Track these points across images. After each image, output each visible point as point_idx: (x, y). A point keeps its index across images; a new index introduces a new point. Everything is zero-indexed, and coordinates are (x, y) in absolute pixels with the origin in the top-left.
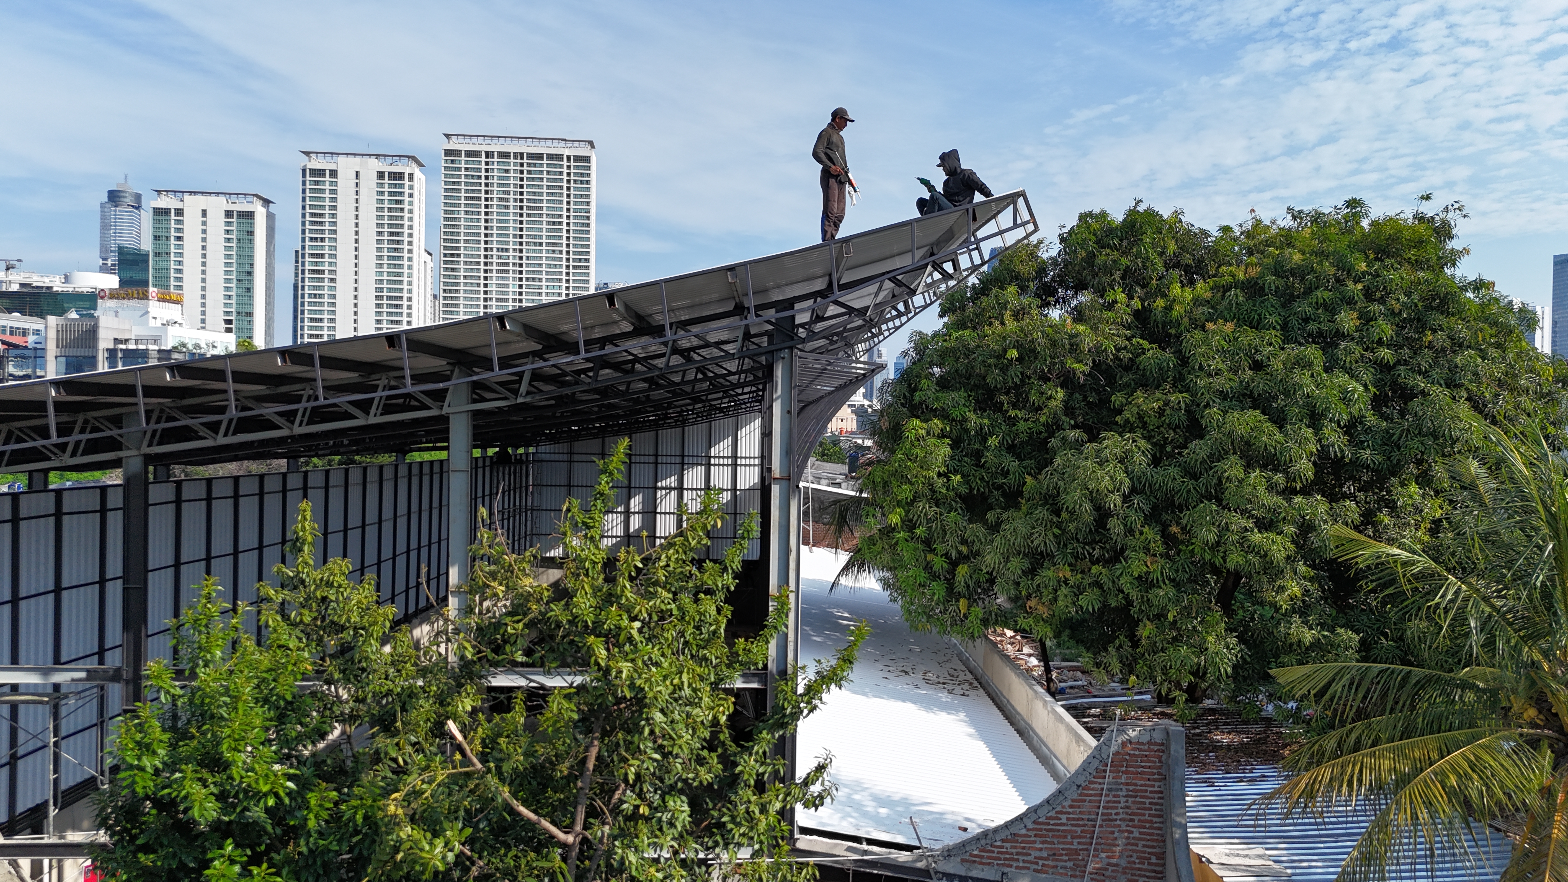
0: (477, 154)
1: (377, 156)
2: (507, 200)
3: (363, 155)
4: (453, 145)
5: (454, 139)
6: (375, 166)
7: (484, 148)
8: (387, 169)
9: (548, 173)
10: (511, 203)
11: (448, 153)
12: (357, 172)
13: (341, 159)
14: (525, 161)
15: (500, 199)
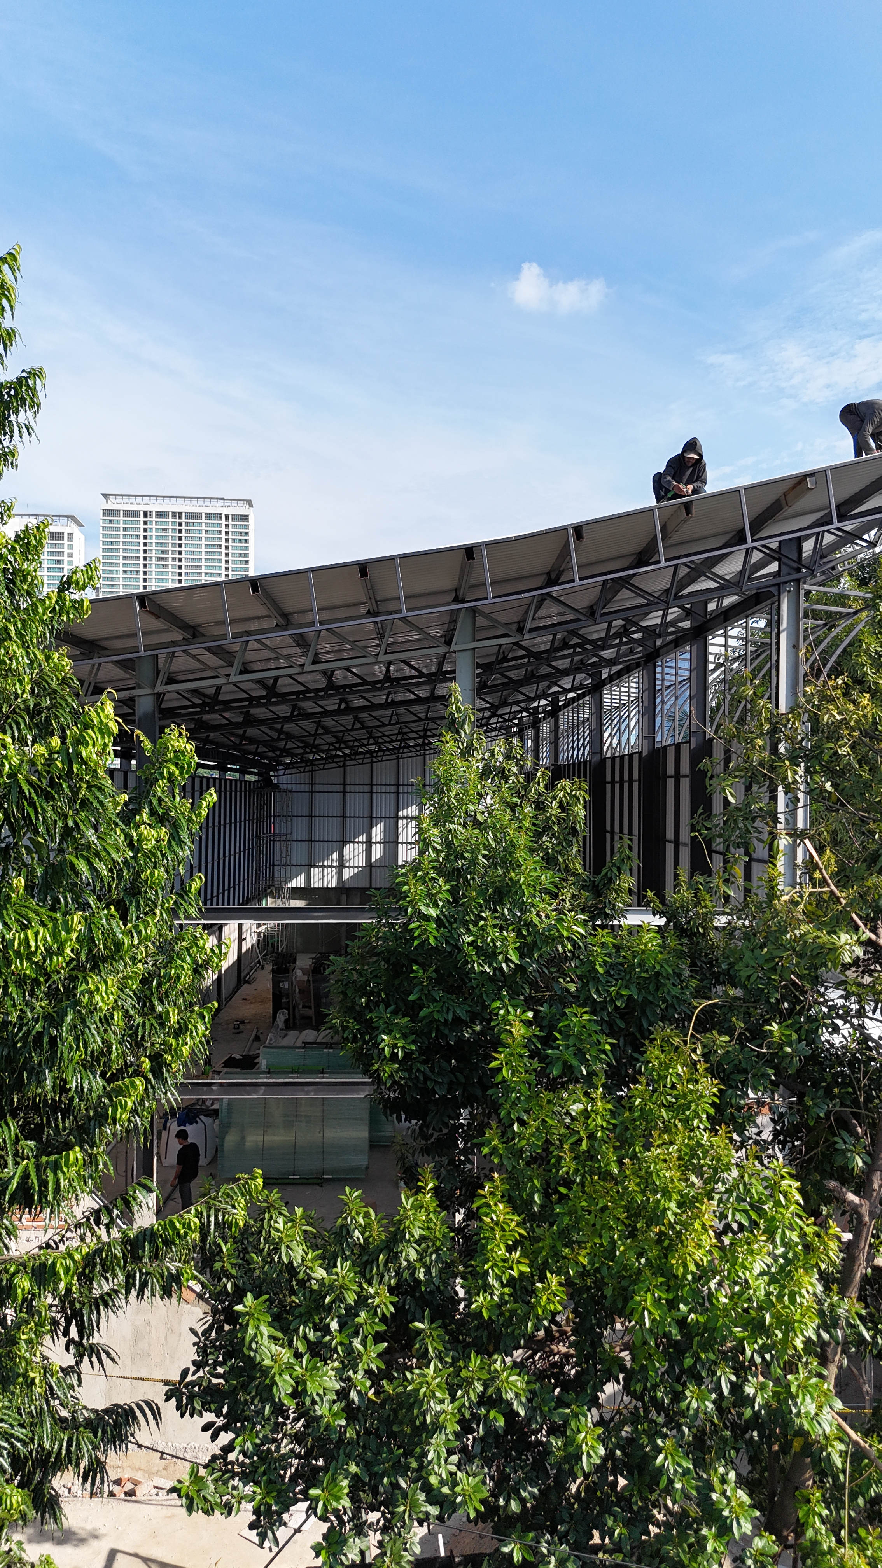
0: (135, 514)
2: (166, 559)
4: (110, 506)
5: (112, 499)
7: (142, 508)
9: (207, 532)
10: (170, 562)
11: (106, 512)
14: (184, 520)
15: (159, 559)
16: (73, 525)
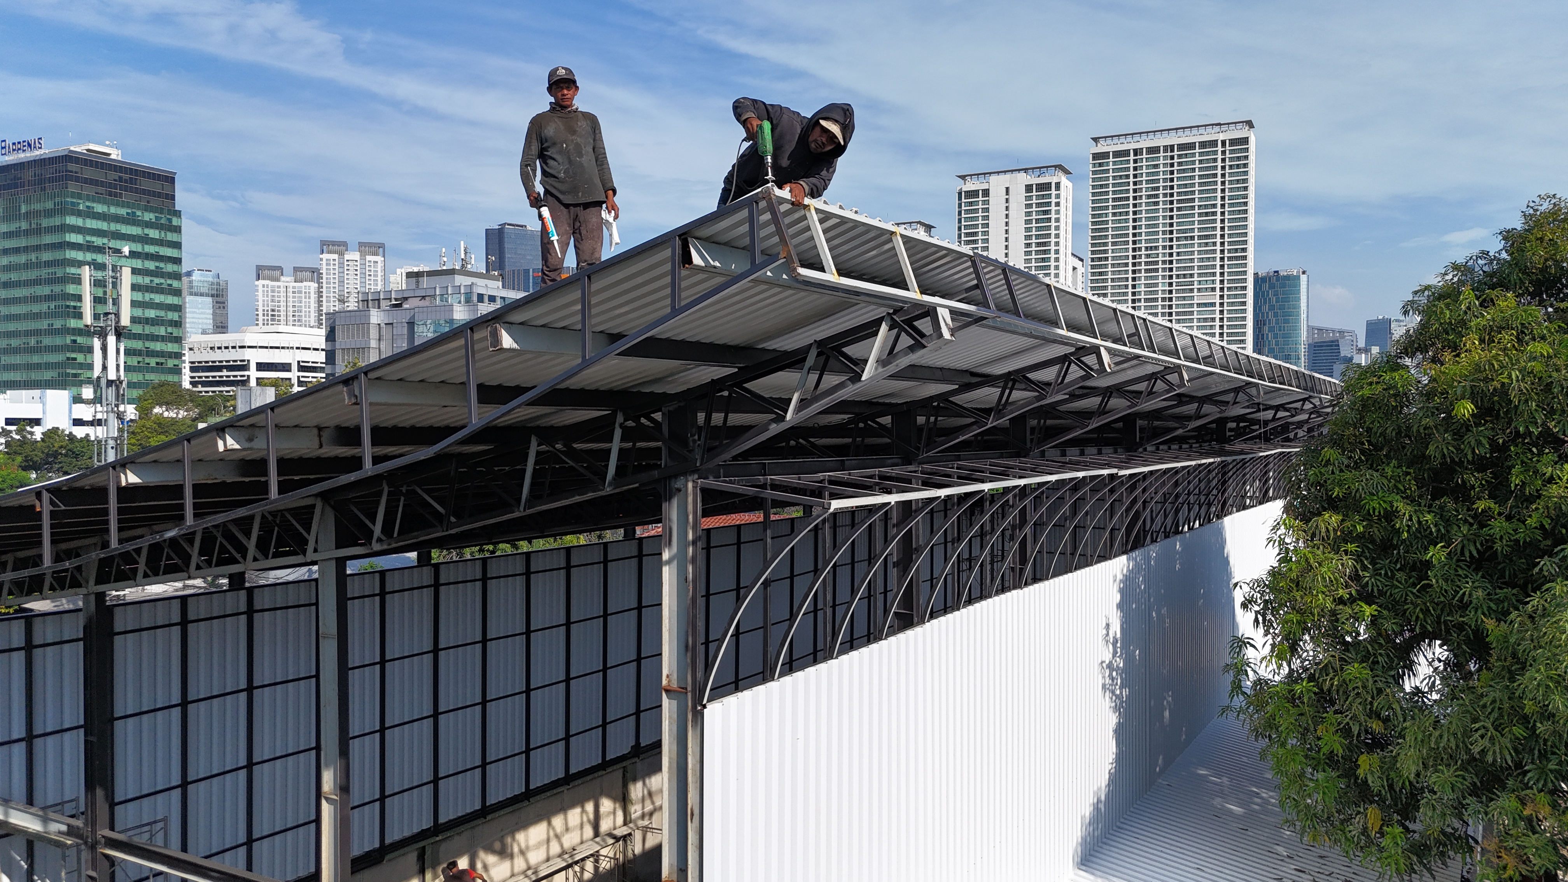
0: (1126, 153)
1: (1026, 170)
2: (1157, 196)
3: (1012, 171)
4: (1101, 148)
5: (1102, 141)
6: (1024, 179)
7: (1132, 146)
8: (1034, 180)
9: (1201, 162)
10: (1161, 199)
11: (1096, 156)
12: (1007, 189)
13: (993, 179)
14: (1176, 153)
15: (1149, 197)
16: (1061, 174)
